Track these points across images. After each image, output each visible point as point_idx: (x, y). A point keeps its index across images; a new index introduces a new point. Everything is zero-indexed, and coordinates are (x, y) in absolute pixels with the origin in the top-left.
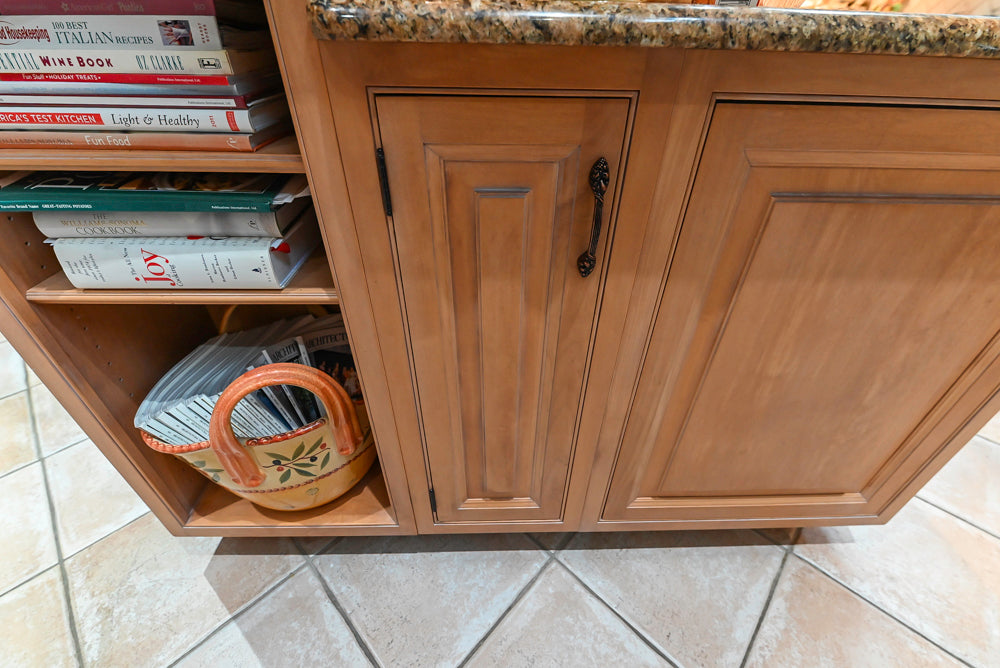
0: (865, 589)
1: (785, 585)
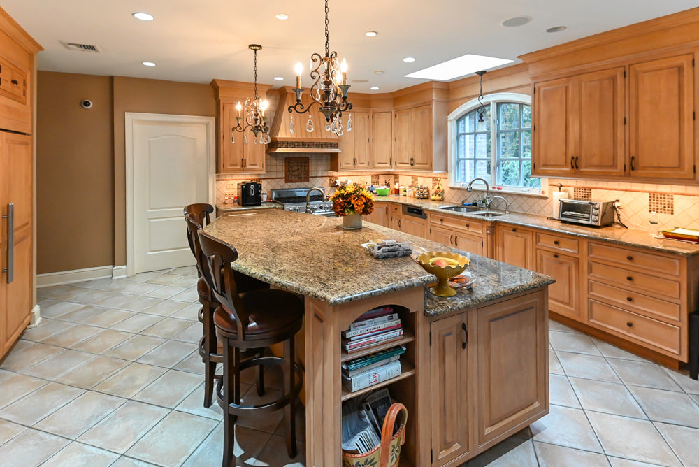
0: (558, 442)
1: (538, 452)
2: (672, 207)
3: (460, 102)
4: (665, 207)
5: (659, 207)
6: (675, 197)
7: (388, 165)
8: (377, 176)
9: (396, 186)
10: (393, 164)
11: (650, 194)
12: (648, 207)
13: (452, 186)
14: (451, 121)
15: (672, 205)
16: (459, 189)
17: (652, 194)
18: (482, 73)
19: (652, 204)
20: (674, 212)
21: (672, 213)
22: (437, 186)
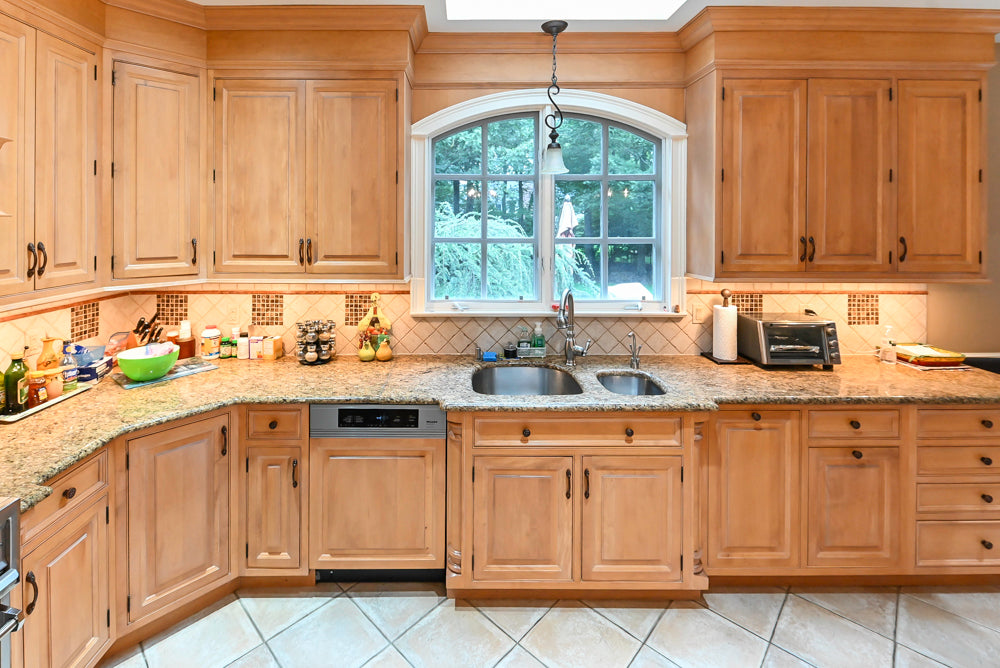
2: (877, 314)
3: (452, 93)
4: (868, 314)
5: (861, 316)
6: (881, 297)
7: (184, 265)
8: (92, 304)
9: (184, 332)
10: (204, 260)
11: (850, 296)
12: (847, 316)
13: (422, 311)
14: (421, 138)
15: (877, 310)
16: (447, 319)
17: (852, 296)
18: (554, 29)
19: (852, 312)
20: (880, 321)
21: (877, 323)
22: (370, 315)
